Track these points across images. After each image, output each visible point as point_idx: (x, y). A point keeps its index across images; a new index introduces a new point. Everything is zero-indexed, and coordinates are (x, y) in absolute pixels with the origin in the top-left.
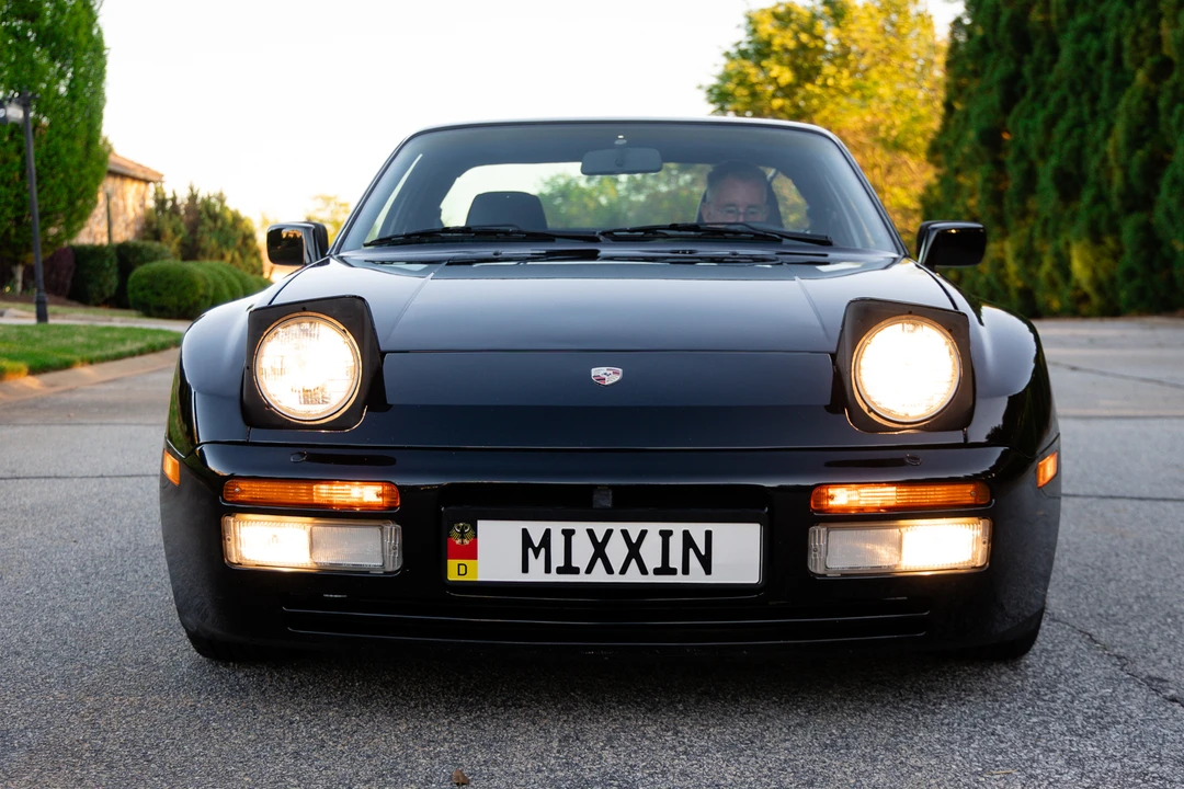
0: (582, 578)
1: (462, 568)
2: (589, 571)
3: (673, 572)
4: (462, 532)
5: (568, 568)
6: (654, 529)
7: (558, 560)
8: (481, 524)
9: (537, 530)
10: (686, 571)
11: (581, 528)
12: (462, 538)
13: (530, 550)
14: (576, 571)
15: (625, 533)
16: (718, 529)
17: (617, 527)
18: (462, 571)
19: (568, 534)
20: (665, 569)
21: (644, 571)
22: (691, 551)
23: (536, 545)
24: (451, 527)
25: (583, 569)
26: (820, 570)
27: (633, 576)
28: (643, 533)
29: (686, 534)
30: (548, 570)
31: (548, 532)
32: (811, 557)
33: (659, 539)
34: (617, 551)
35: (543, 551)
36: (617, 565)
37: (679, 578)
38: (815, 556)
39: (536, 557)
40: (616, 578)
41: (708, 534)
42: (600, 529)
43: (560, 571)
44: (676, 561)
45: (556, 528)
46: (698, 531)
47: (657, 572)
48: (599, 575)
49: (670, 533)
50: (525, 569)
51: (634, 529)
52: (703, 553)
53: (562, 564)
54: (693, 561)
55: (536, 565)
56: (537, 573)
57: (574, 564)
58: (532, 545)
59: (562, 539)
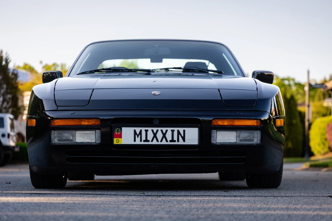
0: (150, 143)
1: (118, 140)
2: (152, 141)
3: (175, 141)
4: (118, 131)
6: (170, 129)
8: (123, 128)
9: (138, 130)
10: (178, 141)
11: (150, 129)
12: (118, 132)
13: (136, 135)
14: (149, 141)
15: (162, 131)
16: (187, 129)
17: (160, 129)
18: (118, 141)
20: (173, 140)
21: (167, 141)
22: (180, 135)
23: (138, 134)
24: (115, 129)
26: (215, 143)
27: (164, 142)
28: (167, 131)
29: (178, 131)
30: (141, 141)
31: (141, 130)
32: (212, 139)
33: (171, 132)
34: (160, 136)
35: (140, 136)
36: (159, 139)
37: (176, 143)
38: (213, 138)
39: (138, 137)
40: (159, 143)
41: (184, 131)
42: (155, 129)
43: (144, 141)
44: (175, 138)
45: (143, 129)
46: (181, 130)
47: (170, 141)
48: (155, 142)
49: (174, 130)
50: (135, 141)
51: (164, 129)
52: (183, 136)
53: (145, 139)
54: (180, 138)
55: (138, 139)
56: (138, 142)
57: (148, 139)
58: (137, 134)
59: (145, 132)
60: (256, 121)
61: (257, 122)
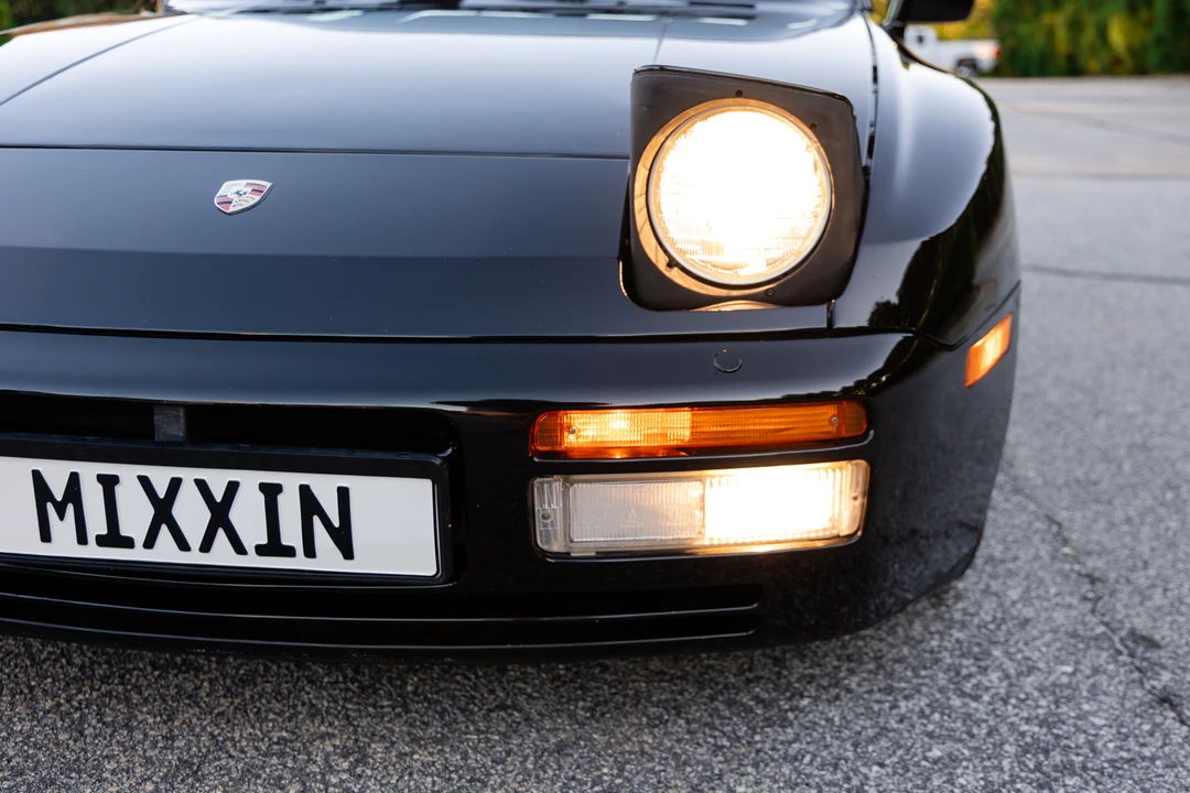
0: (138, 554)
2: (150, 542)
3: (289, 552)
5: (113, 538)
6: (250, 481)
7: (97, 524)
9: (56, 473)
10: (310, 551)
11: (128, 474)
13: (50, 507)
14: (128, 543)
15: (202, 485)
16: (358, 485)
17: (189, 475)
19: (109, 483)
20: (274, 547)
21: (239, 548)
22: (316, 520)
23: (59, 498)
25: (140, 539)
26: (558, 547)
27: (222, 554)
28: (232, 488)
29: (305, 492)
30: (82, 539)
31: (74, 479)
34: (191, 513)
35: (70, 509)
36: (195, 537)
37: (300, 563)
39: (61, 516)
40: (194, 557)
41: (343, 494)
42: (161, 477)
43: (102, 541)
44: (291, 534)
45: (89, 472)
46: (325, 487)
47: (261, 550)
48: (166, 551)
49: (278, 489)
50: (46, 536)
51: (218, 480)
52: (336, 524)
53: (104, 531)
54: (322, 537)
55: (63, 529)
56: (64, 544)
57: (124, 532)
58: (51, 498)
59: (100, 488)
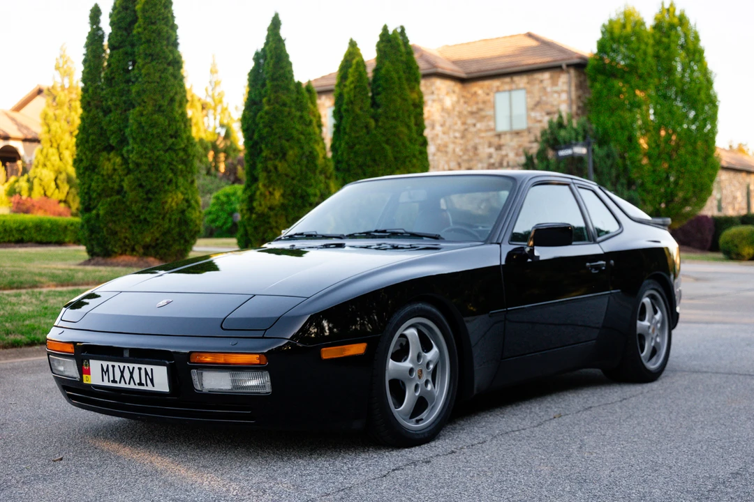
0: (118, 385)
1: (87, 378)
2: (120, 382)
3: (143, 385)
4: (86, 364)
5: (114, 381)
6: (137, 366)
7: (111, 378)
8: (90, 361)
9: (105, 364)
10: (147, 385)
11: (116, 364)
12: (86, 366)
13: (104, 373)
14: (116, 382)
15: (128, 368)
16: (154, 367)
17: (126, 365)
18: (86, 380)
19: (113, 367)
20: (140, 384)
21: (135, 384)
22: (148, 377)
23: (105, 371)
24: (83, 362)
25: (118, 382)
27: (132, 386)
28: (133, 369)
29: (145, 370)
30: (109, 381)
31: (108, 366)
33: (138, 371)
34: (127, 375)
35: (107, 373)
36: (128, 381)
37: (145, 388)
39: (106, 375)
40: (128, 386)
41: (152, 370)
42: (122, 366)
43: (112, 382)
44: (144, 382)
45: (110, 364)
46: (149, 367)
47: (138, 384)
48: (122, 385)
49: (141, 369)
50: (102, 380)
51: (131, 366)
52: (151, 378)
53: (113, 379)
54: (149, 381)
55: (106, 378)
56: (106, 382)
57: (116, 379)
60: (258, 356)
61: (259, 359)
